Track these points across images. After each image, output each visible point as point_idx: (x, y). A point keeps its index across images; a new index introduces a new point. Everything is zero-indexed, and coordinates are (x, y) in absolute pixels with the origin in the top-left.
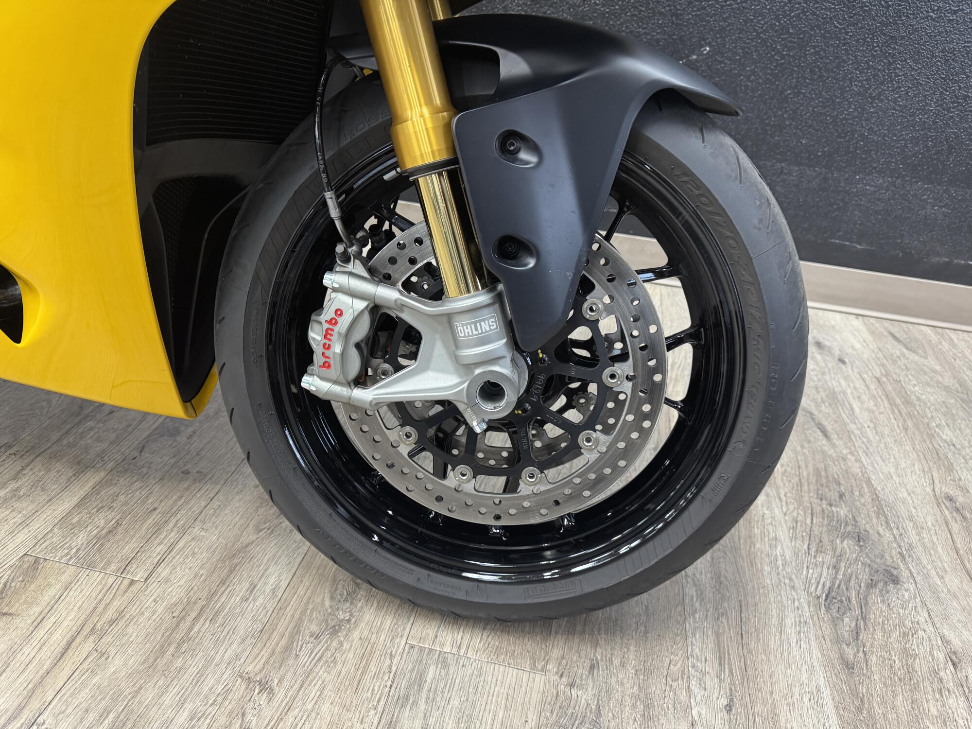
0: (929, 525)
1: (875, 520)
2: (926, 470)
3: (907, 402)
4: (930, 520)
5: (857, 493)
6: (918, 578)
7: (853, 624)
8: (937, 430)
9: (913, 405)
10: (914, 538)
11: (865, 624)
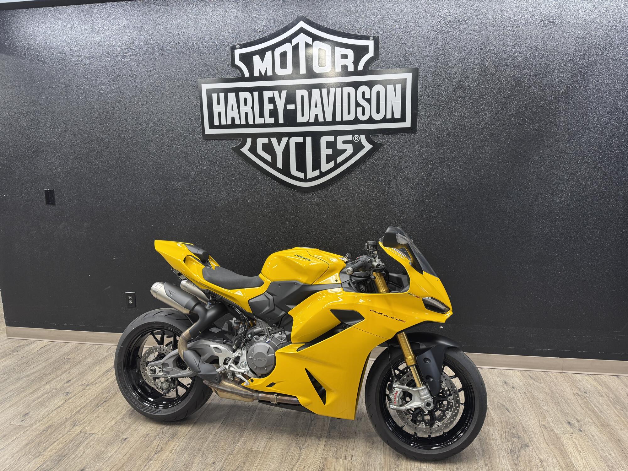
0: (538, 433)
1: (523, 433)
2: (538, 418)
3: (534, 399)
4: (538, 431)
5: (518, 426)
6: (534, 445)
7: (517, 456)
8: (542, 407)
9: (535, 400)
10: (533, 436)
11: (520, 456)
